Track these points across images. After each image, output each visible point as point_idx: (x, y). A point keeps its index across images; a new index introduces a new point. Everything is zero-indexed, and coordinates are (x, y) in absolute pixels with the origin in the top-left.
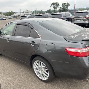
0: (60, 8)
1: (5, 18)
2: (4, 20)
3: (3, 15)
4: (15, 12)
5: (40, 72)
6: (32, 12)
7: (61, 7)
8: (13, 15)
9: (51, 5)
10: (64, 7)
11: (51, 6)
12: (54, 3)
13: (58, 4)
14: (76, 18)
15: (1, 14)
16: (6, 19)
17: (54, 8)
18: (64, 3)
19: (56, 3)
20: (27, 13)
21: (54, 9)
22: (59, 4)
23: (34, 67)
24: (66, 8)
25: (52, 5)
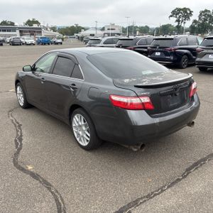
0: (195, 21)
1: (60, 41)
2: (57, 44)
3: (57, 34)
4: (83, 28)
5: (81, 133)
6: (123, 28)
7: (197, 19)
8: (79, 35)
9: (171, 14)
10: (205, 20)
11: (171, 16)
12: (179, 10)
13: (188, 12)
14: (205, 51)
15: (54, 31)
16: (61, 43)
17: (178, 21)
18: (206, 11)
19: (185, 10)
20: (110, 32)
21: (177, 24)
22: (191, 12)
23: (74, 125)
24: (210, 22)
25: (174, 14)
